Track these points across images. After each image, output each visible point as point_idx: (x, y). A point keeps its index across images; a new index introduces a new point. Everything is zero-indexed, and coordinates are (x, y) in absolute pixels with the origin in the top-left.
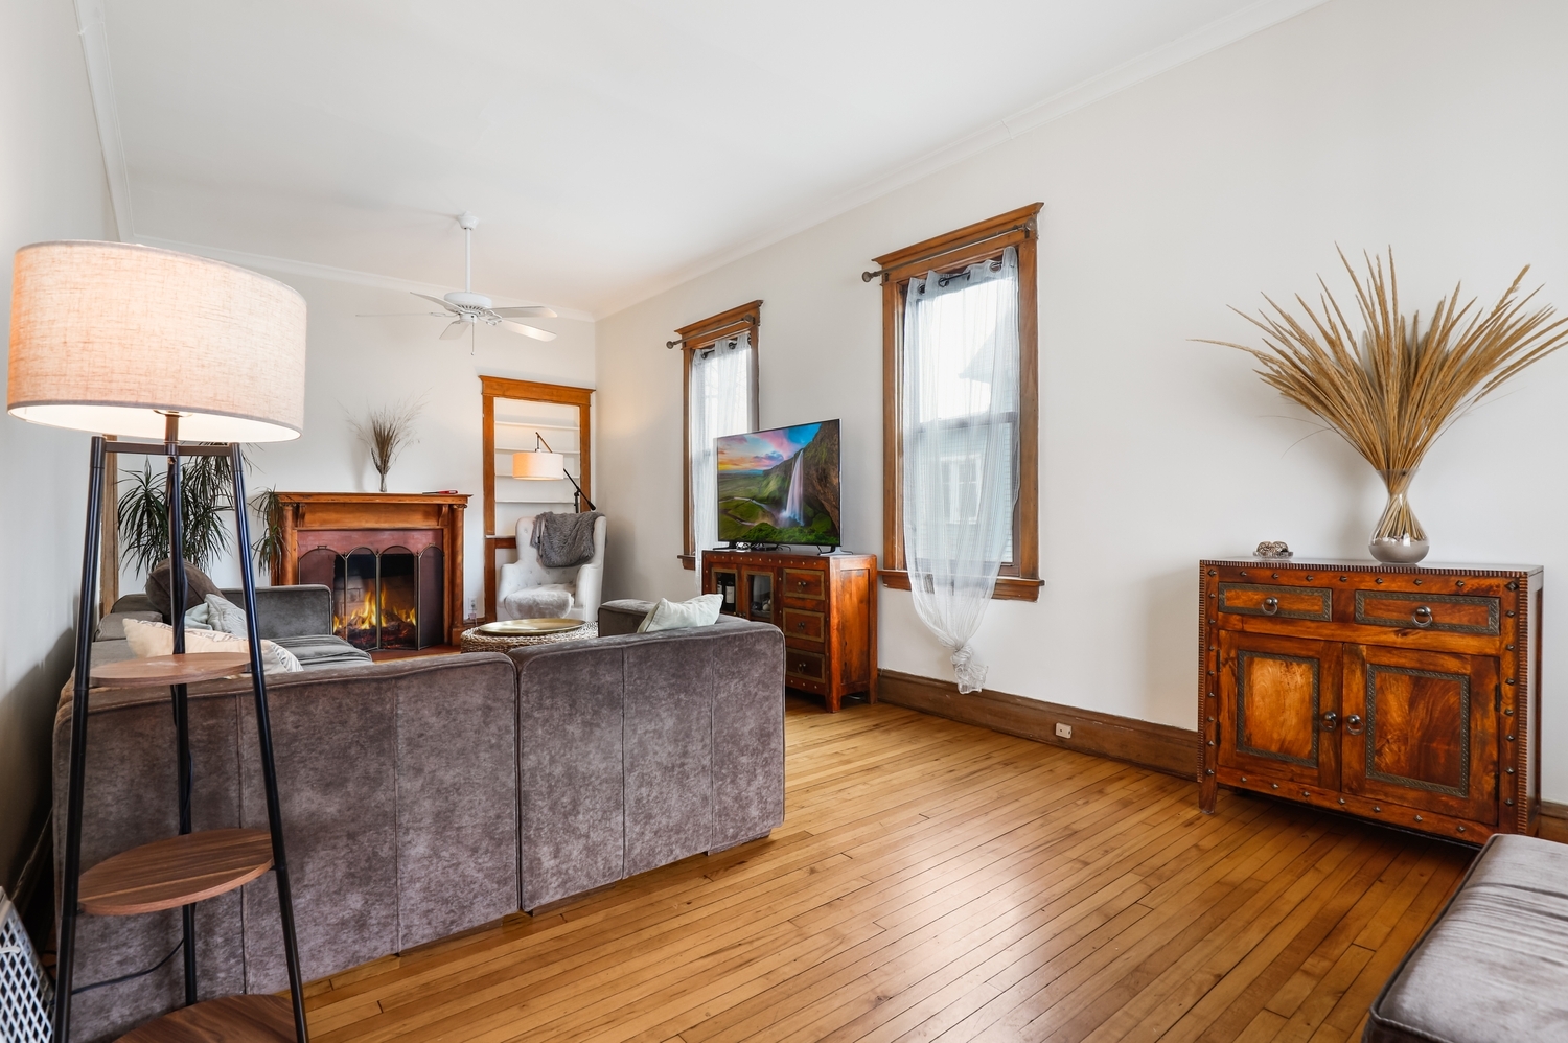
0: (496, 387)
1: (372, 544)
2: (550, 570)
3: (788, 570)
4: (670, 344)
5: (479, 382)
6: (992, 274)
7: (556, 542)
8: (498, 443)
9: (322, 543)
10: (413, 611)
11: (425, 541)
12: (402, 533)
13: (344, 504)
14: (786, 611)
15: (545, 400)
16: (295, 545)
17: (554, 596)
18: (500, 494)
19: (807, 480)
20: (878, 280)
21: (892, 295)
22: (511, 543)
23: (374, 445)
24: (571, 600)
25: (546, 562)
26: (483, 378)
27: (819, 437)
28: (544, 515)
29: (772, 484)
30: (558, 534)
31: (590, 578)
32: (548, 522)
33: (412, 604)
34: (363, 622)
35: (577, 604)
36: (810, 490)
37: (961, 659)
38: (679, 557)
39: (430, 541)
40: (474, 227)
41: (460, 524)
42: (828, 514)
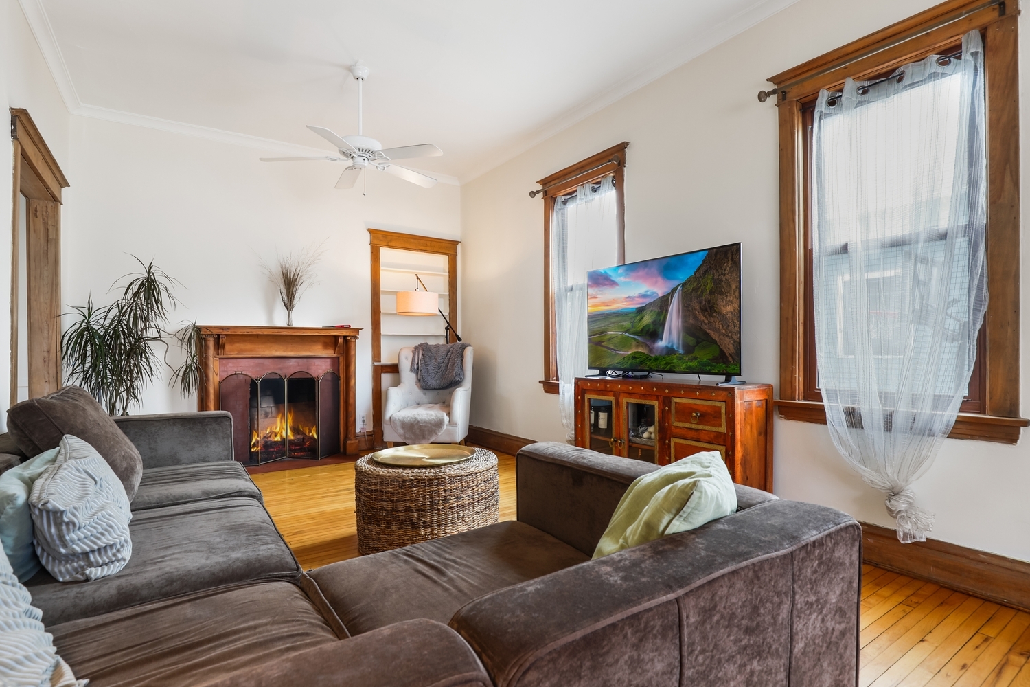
0: (382, 238)
1: (281, 369)
2: (425, 391)
3: (678, 400)
4: (533, 194)
5: (368, 234)
6: (940, 69)
7: (431, 368)
8: (384, 286)
9: (239, 369)
10: (314, 428)
11: (324, 367)
12: (305, 360)
13: (258, 335)
14: (674, 441)
15: (421, 250)
16: (217, 371)
17: (431, 415)
18: (385, 329)
19: (687, 310)
20: (773, 99)
21: (791, 112)
22: (394, 369)
23: (282, 287)
24: (446, 419)
25: (423, 385)
26: (370, 231)
27: (702, 270)
28: (421, 345)
29: (645, 318)
30: (433, 361)
31: (461, 398)
32: (424, 350)
33: (315, 423)
34: (276, 436)
35: (452, 423)
36: (692, 321)
37: (900, 504)
38: (540, 382)
39: (329, 367)
40: (365, 77)
41: (352, 353)
42: (715, 342)
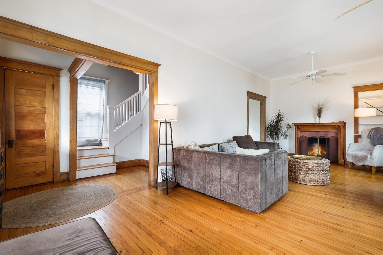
0: (359, 89)
1: (317, 135)
7: (377, 137)
11: (333, 135)
12: (326, 133)
16: (299, 135)
17: (364, 154)
23: (317, 112)
24: (369, 156)
26: (353, 87)
30: (378, 134)
32: (376, 130)
34: (315, 154)
